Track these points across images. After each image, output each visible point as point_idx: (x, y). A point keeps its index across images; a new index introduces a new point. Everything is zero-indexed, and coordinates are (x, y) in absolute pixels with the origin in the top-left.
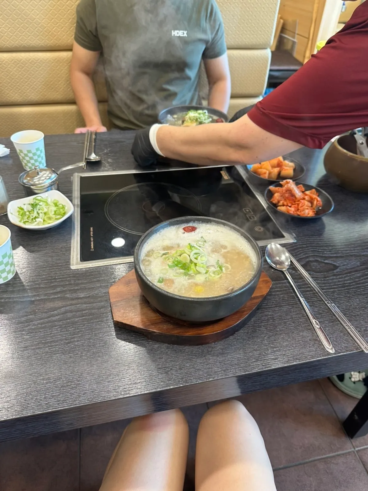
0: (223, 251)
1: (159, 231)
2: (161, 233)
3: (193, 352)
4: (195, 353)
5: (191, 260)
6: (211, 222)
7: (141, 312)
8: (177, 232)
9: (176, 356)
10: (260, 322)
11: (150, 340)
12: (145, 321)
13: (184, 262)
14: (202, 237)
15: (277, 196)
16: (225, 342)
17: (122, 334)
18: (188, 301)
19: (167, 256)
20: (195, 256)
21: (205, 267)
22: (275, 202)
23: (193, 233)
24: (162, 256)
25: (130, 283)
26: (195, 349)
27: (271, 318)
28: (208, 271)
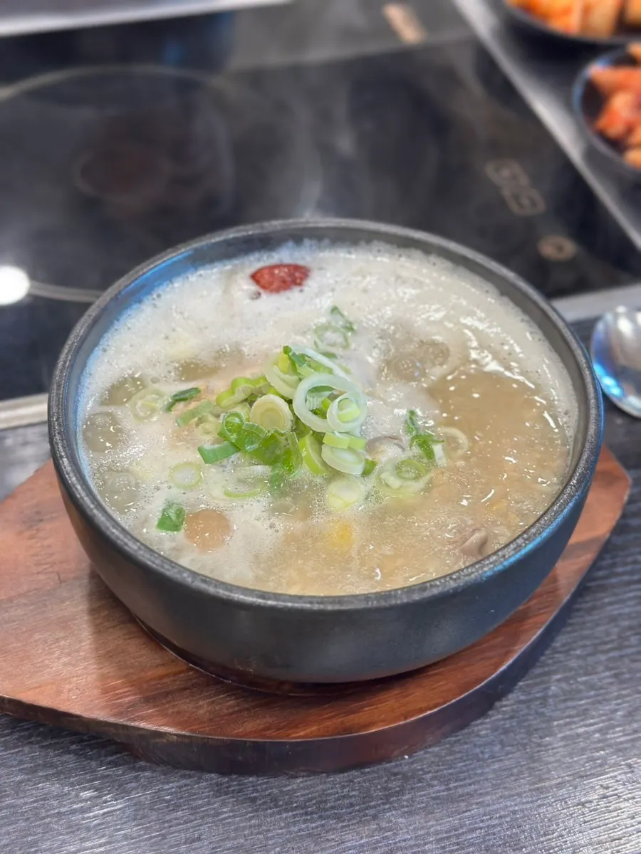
0: (436, 373)
1: (149, 293)
2: (158, 303)
3: (326, 802)
4: (332, 808)
5: (297, 420)
6: (369, 241)
7: (97, 649)
8: (226, 291)
9: (260, 826)
10: (589, 650)
11: (142, 763)
12: (115, 688)
13: (268, 430)
14: (334, 310)
15: (621, 105)
16: (457, 749)
17: (23, 745)
18: (301, 612)
19: (193, 405)
20: (316, 402)
21: (360, 445)
22: (615, 129)
23: (294, 295)
24: (169, 408)
25: (41, 520)
26: (332, 785)
27: (631, 628)
28: (373, 464)
